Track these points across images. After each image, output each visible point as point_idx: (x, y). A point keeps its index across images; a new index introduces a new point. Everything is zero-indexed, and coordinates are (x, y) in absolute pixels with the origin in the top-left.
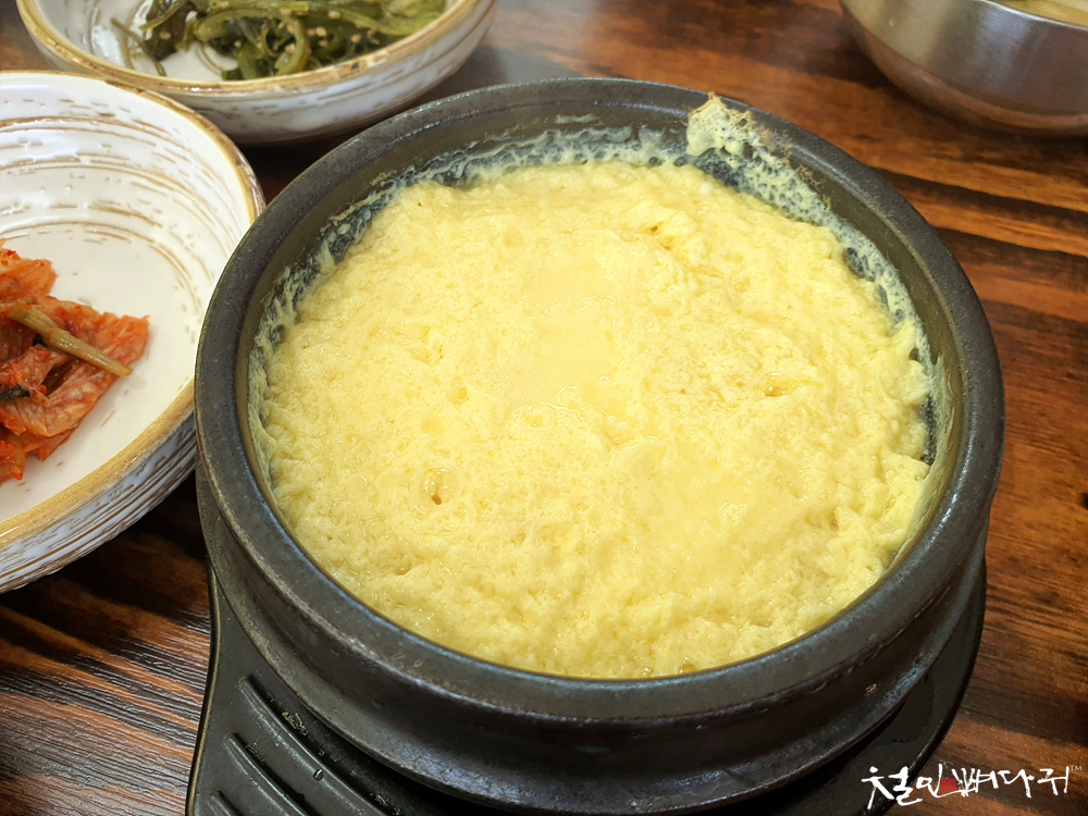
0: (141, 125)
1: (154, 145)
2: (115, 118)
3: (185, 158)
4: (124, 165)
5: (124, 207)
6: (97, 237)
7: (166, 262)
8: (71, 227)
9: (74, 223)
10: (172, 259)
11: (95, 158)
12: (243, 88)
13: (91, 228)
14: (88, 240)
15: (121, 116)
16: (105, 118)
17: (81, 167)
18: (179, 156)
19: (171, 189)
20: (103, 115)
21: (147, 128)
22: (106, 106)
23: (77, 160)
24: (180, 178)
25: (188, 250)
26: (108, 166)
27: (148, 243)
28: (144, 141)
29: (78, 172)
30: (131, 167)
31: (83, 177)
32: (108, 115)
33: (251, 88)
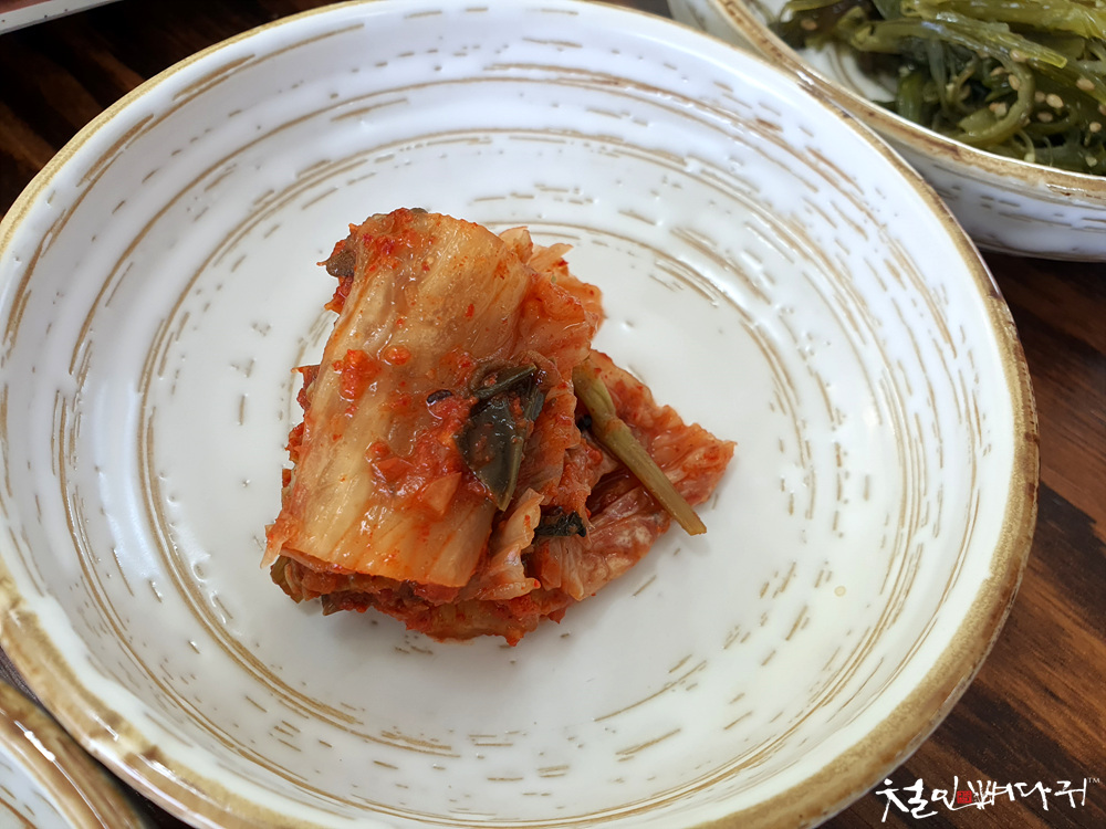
0: (818, 159)
1: (815, 189)
2: (779, 133)
3: (859, 229)
4: (748, 195)
5: (720, 250)
6: (668, 278)
7: (763, 359)
8: (636, 249)
9: (644, 245)
10: (773, 358)
11: (710, 170)
12: (992, 166)
13: (661, 262)
14: (652, 277)
15: (792, 135)
16: (762, 127)
17: (682, 172)
18: (851, 222)
19: (806, 256)
20: (762, 122)
21: (822, 166)
22: (778, 114)
23: (682, 162)
24: (831, 250)
25: (804, 357)
26: (720, 185)
27: (740, 316)
28: (801, 178)
29: (673, 176)
30: (757, 201)
31: (676, 186)
32: (770, 126)
33: (1004, 170)
